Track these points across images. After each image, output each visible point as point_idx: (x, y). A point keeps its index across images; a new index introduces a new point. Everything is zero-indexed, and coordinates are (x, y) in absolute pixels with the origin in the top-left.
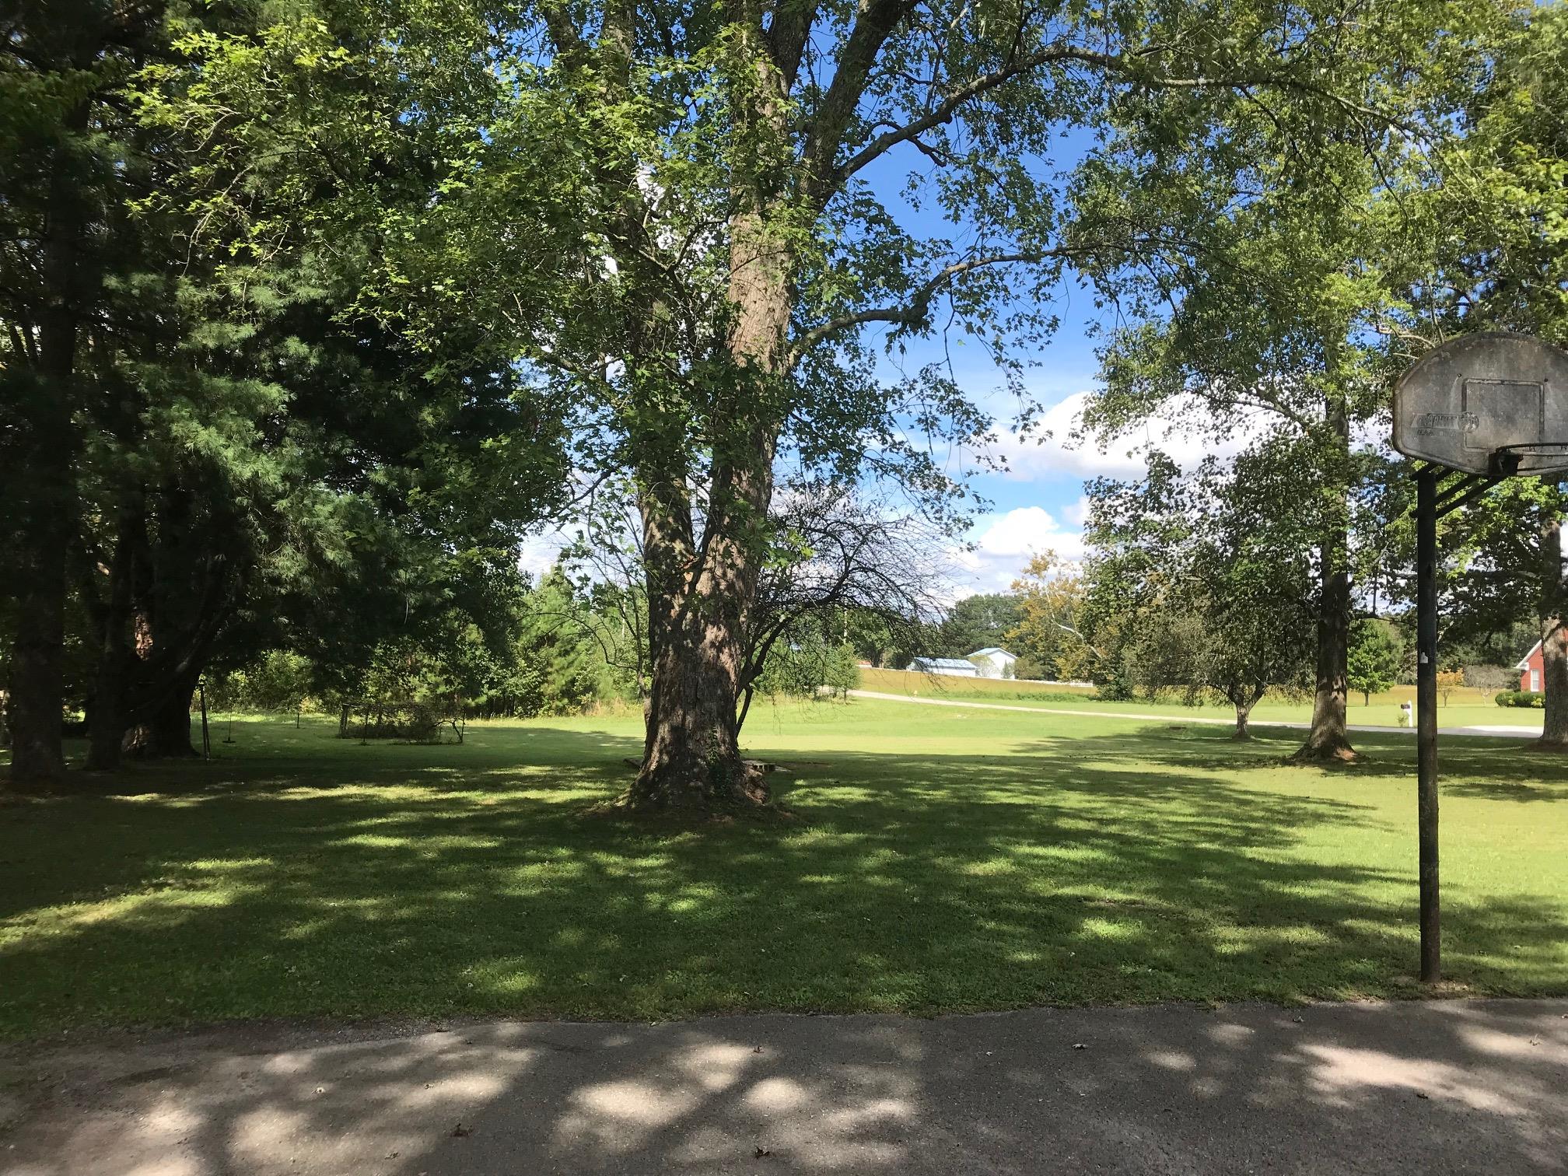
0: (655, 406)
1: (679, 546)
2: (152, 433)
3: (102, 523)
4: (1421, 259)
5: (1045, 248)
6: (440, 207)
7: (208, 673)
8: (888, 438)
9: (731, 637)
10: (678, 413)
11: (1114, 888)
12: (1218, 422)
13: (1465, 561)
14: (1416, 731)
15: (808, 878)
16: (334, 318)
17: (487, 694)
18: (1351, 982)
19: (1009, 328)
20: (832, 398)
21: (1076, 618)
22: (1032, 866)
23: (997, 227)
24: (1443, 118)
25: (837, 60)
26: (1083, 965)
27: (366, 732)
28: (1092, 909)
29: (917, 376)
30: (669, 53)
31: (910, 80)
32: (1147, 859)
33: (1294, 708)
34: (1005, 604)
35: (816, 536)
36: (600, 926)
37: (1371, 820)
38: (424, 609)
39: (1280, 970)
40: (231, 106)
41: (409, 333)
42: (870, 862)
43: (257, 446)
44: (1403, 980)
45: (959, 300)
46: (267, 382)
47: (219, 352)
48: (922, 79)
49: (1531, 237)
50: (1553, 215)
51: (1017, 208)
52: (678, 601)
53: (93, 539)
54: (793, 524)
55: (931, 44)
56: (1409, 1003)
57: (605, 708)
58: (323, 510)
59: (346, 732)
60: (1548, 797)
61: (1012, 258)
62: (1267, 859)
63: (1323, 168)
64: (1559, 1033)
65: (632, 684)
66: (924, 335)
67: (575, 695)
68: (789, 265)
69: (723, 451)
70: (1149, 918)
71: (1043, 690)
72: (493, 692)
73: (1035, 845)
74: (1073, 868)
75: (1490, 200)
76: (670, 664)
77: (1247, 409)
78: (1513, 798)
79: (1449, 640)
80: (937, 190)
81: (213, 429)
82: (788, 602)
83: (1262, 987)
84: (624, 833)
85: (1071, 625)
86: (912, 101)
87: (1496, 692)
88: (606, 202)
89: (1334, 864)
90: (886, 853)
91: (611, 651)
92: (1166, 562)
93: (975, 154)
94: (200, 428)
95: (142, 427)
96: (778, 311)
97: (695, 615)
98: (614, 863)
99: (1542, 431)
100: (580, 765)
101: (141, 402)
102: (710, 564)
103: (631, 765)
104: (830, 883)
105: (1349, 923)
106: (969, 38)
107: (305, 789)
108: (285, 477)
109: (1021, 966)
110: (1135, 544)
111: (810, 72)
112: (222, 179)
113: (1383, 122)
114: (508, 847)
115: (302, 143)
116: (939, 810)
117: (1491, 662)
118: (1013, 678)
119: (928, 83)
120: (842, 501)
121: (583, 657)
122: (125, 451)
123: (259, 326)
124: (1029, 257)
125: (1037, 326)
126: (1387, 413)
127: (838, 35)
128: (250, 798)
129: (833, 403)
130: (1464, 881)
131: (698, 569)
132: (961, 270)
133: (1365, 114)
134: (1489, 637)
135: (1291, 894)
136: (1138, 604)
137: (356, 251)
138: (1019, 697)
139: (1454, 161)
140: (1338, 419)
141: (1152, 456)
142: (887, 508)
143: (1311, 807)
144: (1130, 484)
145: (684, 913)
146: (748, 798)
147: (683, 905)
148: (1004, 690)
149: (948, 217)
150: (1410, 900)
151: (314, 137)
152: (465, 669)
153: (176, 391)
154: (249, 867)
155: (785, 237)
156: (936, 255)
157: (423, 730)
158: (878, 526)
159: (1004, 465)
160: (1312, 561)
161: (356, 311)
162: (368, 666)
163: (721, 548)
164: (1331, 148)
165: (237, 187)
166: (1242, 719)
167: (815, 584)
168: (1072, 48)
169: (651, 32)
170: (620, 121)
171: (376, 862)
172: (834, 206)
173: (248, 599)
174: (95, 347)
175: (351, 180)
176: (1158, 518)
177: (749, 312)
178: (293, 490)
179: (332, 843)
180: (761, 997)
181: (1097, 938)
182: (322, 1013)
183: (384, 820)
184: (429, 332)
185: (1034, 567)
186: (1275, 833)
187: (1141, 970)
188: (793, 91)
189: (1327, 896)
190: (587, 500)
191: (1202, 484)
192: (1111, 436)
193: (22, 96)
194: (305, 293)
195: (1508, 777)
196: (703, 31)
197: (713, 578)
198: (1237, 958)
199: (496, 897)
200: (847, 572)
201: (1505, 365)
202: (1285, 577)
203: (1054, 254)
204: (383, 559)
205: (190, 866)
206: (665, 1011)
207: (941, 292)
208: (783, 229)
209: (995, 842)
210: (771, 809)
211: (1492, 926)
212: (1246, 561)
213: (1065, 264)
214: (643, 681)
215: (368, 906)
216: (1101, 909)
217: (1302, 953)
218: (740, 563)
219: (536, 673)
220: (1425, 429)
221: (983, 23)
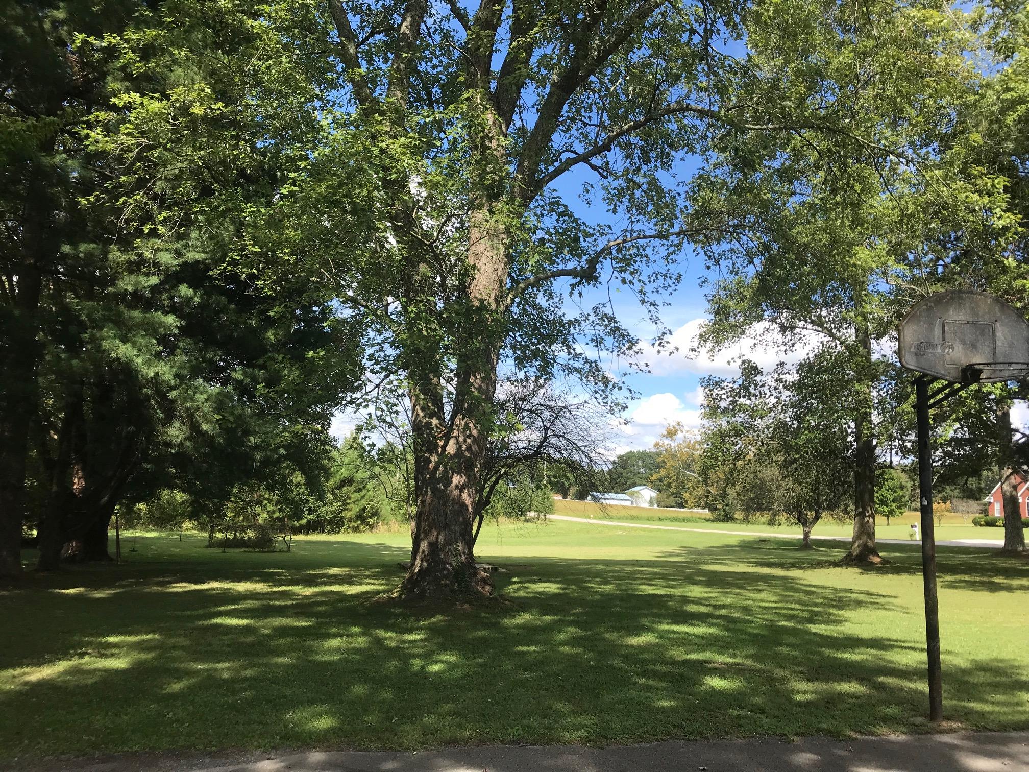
0: (420, 331)
1: (435, 421)
2: (89, 347)
3: (53, 405)
4: (913, 238)
5: (672, 231)
6: (281, 203)
7: (121, 504)
8: (572, 351)
9: (469, 482)
10: (435, 336)
11: (725, 654)
12: (786, 340)
13: (948, 431)
14: (921, 543)
15: (520, 648)
16: (211, 273)
17: (308, 517)
18: (885, 722)
19: (650, 282)
20: (535, 324)
21: (697, 467)
22: (669, 639)
23: (641, 217)
24: (924, 150)
25: (538, 110)
26: (705, 709)
27: (225, 544)
28: (710, 669)
29: (590, 311)
30: (431, 105)
31: (584, 123)
32: (745, 633)
33: (840, 527)
34: (650, 457)
35: (525, 414)
36: (379, 682)
37: (894, 605)
38: (266, 462)
39: (836, 713)
40: (148, 139)
41: (260, 283)
42: (562, 637)
43: (158, 355)
44: (919, 720)
45: (617, 263)
46: (166, 313)
47: (135, 294)
48: (592, 123)
49: (984, 225)
50: (998, 210)
51: (653, 205)
52: (434, 458)
53: (47, 415)
54: (511, 405)
55: (598, 100)
56: (923, 737)
57: (385, 527)
58: (200, 398)
59: (212, 544)
60: (1009, 589)
61: (651, 237)
62: (825, 633)
63: (849, 181)
64: (1021, 756)
65: (403, 511)
66: (594, 286)
67: (366, 518)
68: (507, 241)
69: (464, 361)
70: (748, 676)
71: (675, 515)
72: (310, 517)
73: (672, 623)
74: (696, 640)
75: (956, 201)
76: (428, 500)
77: (804, 332)
78: (987, 590)
79: (941, 482)
80: (602, 193)
81: (129, 345)
82: (507, 457)
83: (825, 725)
84: (397, 616)
85: (693, 472)
86: (586, 137)
87: (973, 516)
88: (389, 201)
89: (870, 637)
90: (572, 630)
91: (389, 489)
92: (754, 431)
93: (627, 170)
94: (121, 344)
95: (82, 343)
96: (500, 270)
97: (445, 468)
98: (390, 637)
99: (994, 354)
100: (368, 568)
101: (82, 327)
102: (455, 433)
103: (402, 567)
104: (535, 651)
105: (881, 679)
106: (623, 97)
107: (184, 584)
108: (176, 376)
109: (663, 710)
110: (734, 419)
111: (521, 119)
112: (141, 184)
113: (886, 153)
114: (319, 625)
115: (193, 161)
116: (608, 599)
117: (969, 497)
118: (656, 506)
119: (596, 126)
120: (542, 391)
121: (371, 493)
122: (70, 359)
123: (161, 277)
124: (661, 236)
125: (668, 280)
126: (895, 334)
127: (538, 95)
128: (148, 590)
129: (536, 328)
130: (957, 649)
131: (447, 437)
132: (618, 244)
133: (874, 148)
134: (967, 480)
135: (842, 659)
136: (737, 459)
137: (227, 229)
138: (660, 519)
139: (932, 177)
140: (864, 339)
141: (744, 362)
142: (571, 395)
143: (854, 596)
144: (730, 380)
145: (436, 673)
146: (481, 592)
147: (436, 668)
148: (650, 514)
149: (609, 210)
150: (921, 663)
151: (201, 158)
152: (293, 501)
153: (107, 319)
154: (144, 641)
155: (505, 224)
156: (602, 234)
157: (264, 542)
158: (566, 407)
159: (648, 369)
160: (849, 431)
161: (225, 268)
162: (228, 500)
163: (463, 423)
164: (854, 167)
165: (150, 189)
166: (807, 535)
167: (525, 445)
168: (688, 105)
169: (419, 93)
170: (399, 150)
171: (229, 636)
172: (536, 204)
173: (150, 455)
174: (54, 289)
175: (224, 184)
176: (748, 402)
177: (481, 271)
178: (181, 384)
179: (200, 623)
180: (488, 733)
181: (713, 689)
182: (189, 747)
183: (236, 606)
184: (274, 282)
185: (668, 433)
186: (830, 614)
187: (742, 713)
188: (510, 130)
189: (866, 660)
190: (374, 393)
191: (776, 381)
192: (716, 349)
193: (10, 133)
194: (192, 256)
195: (983, 576)
196: (452, 92)
197: (458, 442)
198: (808, 704)
199: (310, 661)
200: (546, 438)
201: (969, 311)
202: (832, 441)
203: (678, 234)
204: (240, 430)
205: (103, 640)
206: (423, 743)
207: (605, 258)
208: (504, 219)
209: (645, 622)
210: (495, 599)
211: (975, 681)
212: (806, 432)
213: (685, 240)
214: (410, 509)
215: (224, 668)
216: (716, 669)
217: (850, 701)
218: (475, 433)
219: (340, 504)
220: (920, 351)
221: (631, 88)
